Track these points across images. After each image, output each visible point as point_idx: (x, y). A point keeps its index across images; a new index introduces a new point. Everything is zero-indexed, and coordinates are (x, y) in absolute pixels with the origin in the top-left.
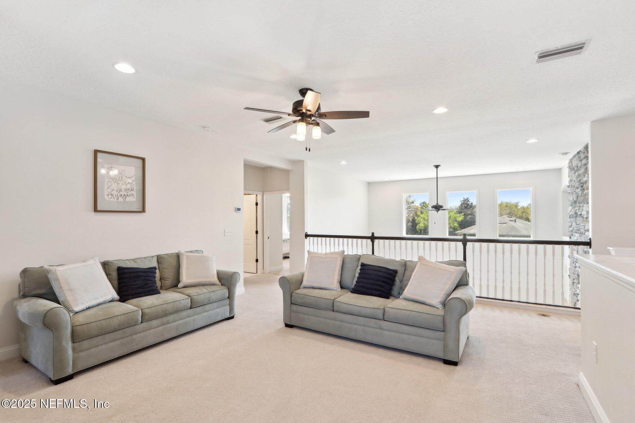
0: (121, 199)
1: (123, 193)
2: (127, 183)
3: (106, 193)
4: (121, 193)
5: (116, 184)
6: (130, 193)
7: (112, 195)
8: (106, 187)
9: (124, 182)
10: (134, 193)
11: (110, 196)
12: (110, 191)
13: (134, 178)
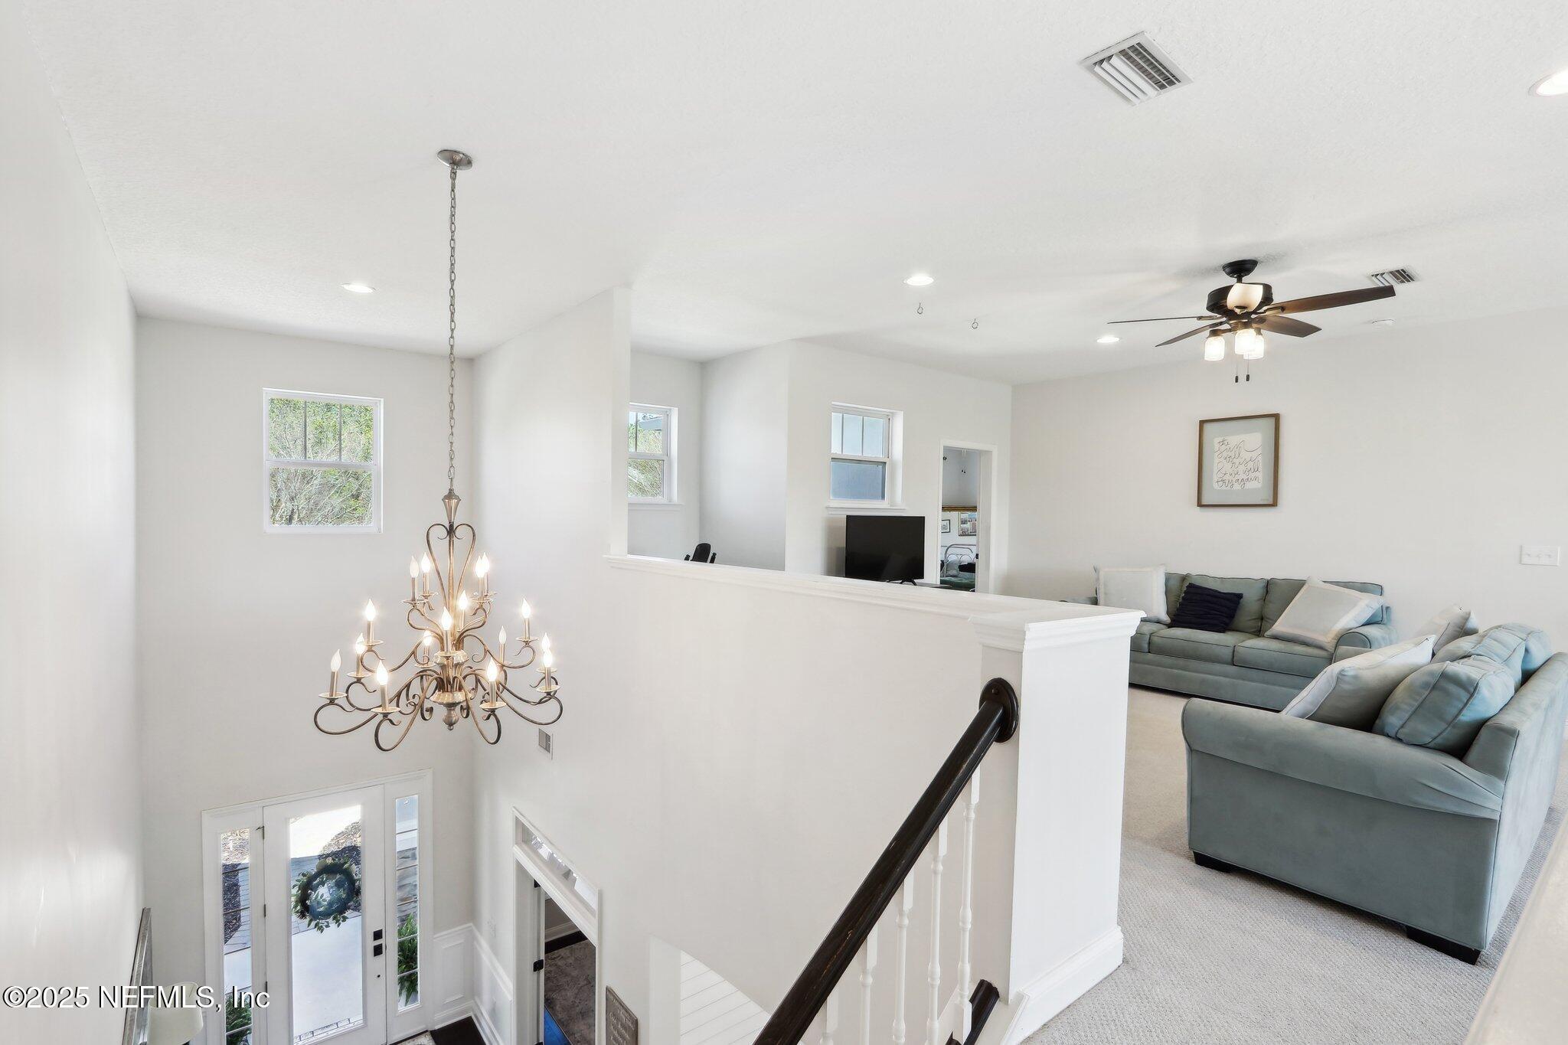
0: (1237, 487)
1: (1242, 476)
2: (1248, 460)
3: (1215, 479)
4: (1237, 477)
5: (1230, 465)
6: (1252, 475)
7: (1223, 481)
8: (1215, 470)
9: (1243, 459)
10: (1260, 475)
11: (1221, 483)
12: (1221, 475)
13: (1259, 451)
